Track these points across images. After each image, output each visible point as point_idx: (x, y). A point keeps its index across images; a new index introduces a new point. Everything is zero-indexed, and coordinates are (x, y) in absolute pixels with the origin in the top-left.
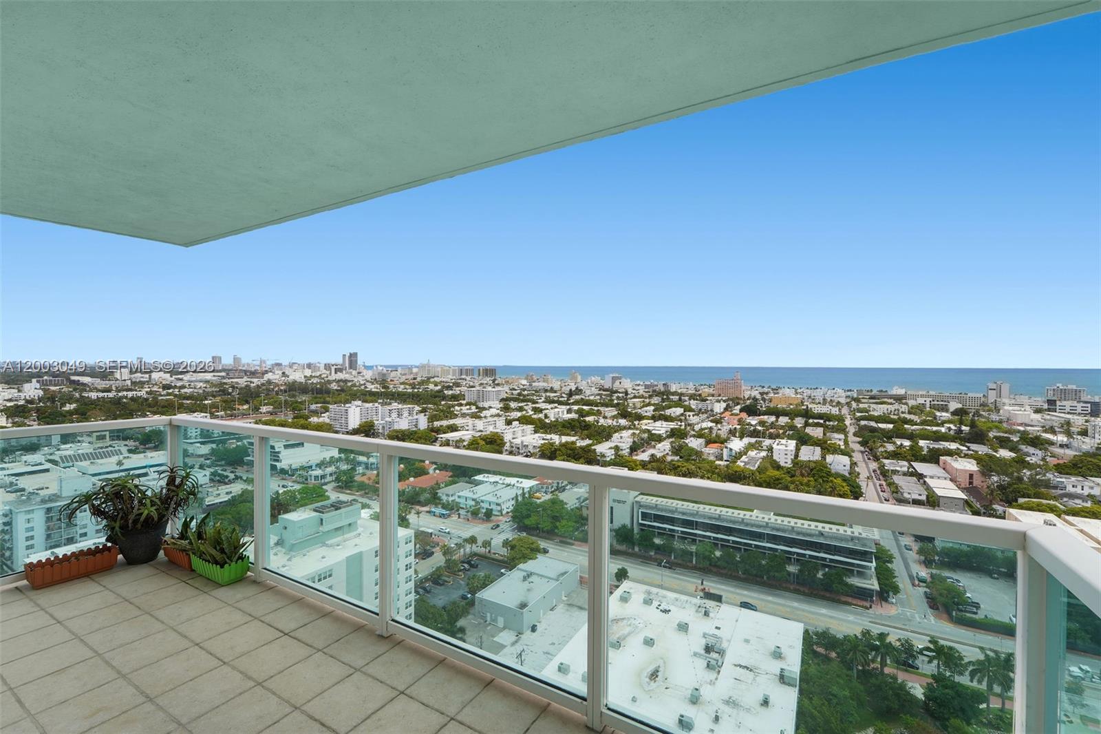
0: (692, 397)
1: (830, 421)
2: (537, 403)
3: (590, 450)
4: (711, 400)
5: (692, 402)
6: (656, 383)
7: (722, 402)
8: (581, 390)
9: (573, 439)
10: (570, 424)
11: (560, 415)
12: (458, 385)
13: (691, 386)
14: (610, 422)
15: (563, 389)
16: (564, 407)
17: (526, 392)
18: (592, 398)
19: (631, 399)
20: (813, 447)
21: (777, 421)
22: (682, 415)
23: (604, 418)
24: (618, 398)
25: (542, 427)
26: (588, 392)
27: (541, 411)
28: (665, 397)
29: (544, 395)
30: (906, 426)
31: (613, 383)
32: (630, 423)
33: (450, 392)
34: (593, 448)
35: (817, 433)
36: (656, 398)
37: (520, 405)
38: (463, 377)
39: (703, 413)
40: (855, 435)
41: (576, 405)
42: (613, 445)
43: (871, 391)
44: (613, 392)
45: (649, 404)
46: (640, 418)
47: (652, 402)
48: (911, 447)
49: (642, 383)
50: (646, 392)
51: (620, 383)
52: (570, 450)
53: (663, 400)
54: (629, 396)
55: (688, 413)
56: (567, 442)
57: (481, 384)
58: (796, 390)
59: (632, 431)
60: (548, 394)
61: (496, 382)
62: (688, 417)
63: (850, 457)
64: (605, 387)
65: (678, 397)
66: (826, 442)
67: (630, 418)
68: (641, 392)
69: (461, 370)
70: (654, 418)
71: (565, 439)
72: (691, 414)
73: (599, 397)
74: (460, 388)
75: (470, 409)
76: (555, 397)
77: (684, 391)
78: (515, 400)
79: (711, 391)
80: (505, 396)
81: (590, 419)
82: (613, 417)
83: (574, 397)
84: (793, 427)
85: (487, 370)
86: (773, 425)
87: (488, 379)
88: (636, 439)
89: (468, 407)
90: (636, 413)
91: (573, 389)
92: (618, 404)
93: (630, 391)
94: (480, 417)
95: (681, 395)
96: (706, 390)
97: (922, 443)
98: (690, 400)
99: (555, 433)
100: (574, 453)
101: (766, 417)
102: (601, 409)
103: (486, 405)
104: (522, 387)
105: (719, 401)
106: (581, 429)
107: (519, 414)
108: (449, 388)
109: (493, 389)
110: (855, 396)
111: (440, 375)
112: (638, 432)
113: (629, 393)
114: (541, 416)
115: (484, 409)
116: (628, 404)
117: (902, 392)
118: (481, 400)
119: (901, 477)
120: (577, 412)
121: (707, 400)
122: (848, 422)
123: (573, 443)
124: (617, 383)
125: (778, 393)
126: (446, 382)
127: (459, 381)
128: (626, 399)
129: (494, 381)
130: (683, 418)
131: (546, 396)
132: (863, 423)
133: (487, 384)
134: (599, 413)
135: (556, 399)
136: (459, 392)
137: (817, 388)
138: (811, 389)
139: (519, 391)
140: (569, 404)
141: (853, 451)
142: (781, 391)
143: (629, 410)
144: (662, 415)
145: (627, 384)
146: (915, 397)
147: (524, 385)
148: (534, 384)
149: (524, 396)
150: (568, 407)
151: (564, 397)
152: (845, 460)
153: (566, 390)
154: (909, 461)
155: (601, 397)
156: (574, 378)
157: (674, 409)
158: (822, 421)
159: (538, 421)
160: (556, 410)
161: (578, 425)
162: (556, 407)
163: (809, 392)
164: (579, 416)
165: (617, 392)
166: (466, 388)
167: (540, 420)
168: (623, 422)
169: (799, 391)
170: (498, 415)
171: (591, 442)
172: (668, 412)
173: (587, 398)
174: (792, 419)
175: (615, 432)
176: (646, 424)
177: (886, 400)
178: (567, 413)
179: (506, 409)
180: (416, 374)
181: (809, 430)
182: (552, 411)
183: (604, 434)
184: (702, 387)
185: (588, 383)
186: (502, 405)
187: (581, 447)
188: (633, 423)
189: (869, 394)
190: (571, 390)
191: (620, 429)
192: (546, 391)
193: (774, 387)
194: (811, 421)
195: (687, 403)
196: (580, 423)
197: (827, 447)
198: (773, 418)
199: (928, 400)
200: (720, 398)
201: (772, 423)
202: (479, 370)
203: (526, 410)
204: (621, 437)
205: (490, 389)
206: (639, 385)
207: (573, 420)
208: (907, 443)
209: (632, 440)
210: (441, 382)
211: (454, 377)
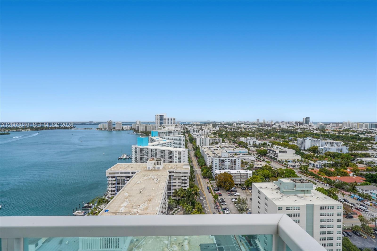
12: (369, 133)
33: (364, 136)
38: (373, 128)
69: (372, 125)
74: (371, 135)
108: (362, 134)
111: (356, 127)
126: (361, 131)
127: (370, 131)
166: (375, 135)
180: (341, 126)
210: (357, 131)
211: (367, 129)
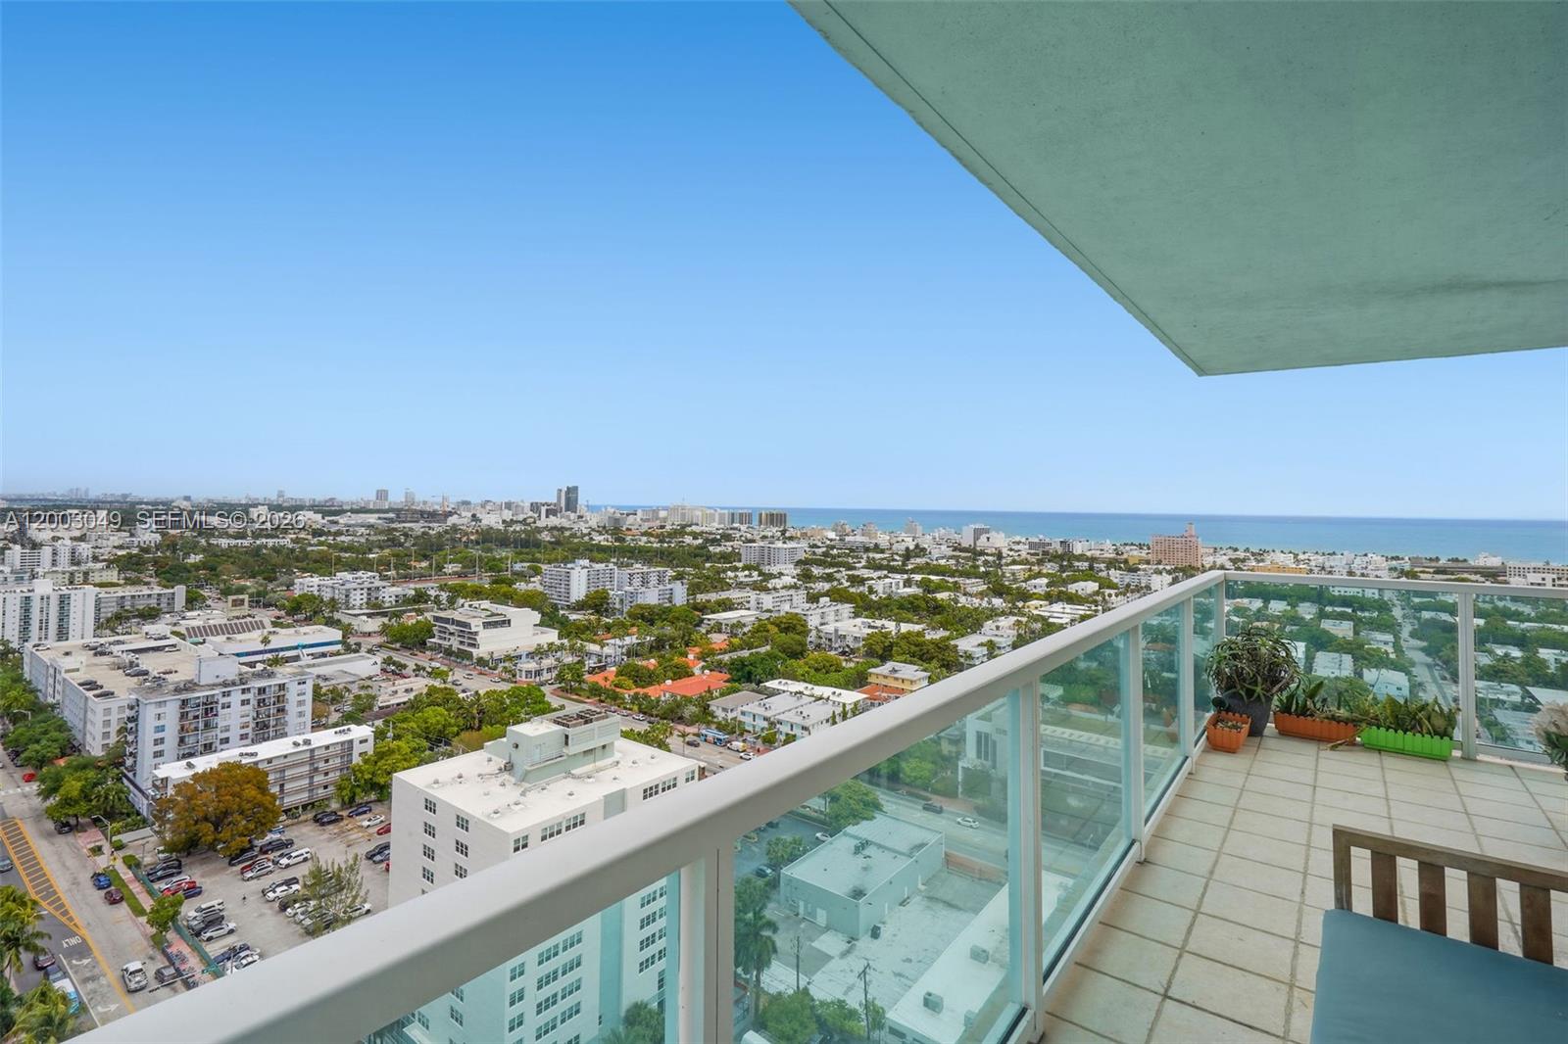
0: (1111, 564)
1: (1363, 610)
2: (855, 568)
3: (947, 647)
4: (1145, 570)
5: (1112, 572)
6: (1048, 540)
7: (1164, 574)
8: (924, 550)
9: (918, 628)
10: (911, 603)
11: (894, 589)
12: (727, 537)
13: (1108, 545)
14: (976, 601)
15: (894, 547)
16: (899, 576)
17: (835, 552)
18: (943, 562)
19: (1007, 565)
20: (1337, 655)
21: (1266, 607)
22: (1097, 593)
23: (965, 595)
24: (986, 563)
25: (866, 607)
26: (936, 554)
27: (862, 581)
28: (1065, 563)
29: (865, 556)
30: (1509, 622)
31: (976, 538)
32: (1010, 605)
33: (718, 549)
34: (952, 643)
35: (1343, 630)
36: (1049, 565)
37: (828, 571)
38: (735, 525)
39: (1132, 592)
40: (1413, 635)
41: (918, 573)
42: (984, 639)
43: (1437, 559)
44: (976, 553)
45: (1039, 575)
46: (1026, 596)
47: (1045, 571)
48: (1526, 662)
49: (1023, 540)
50: (1032, 554)
51: (988, 538)
52: (916, 646)
53: (1062, 569)
54: (1004, 561)
55: (1107, 591)
56: (909, 633)
57: (764, 537)
58: (1296, 556)
59: (1016, 618)
60: (871, 555)
61: (787, 535)
62: (1107, 597)
63: (1408, 673)
64: (963, 545)
65: (1086, 564)
66: (1361, 646)
67: (1009, 598)
68: (1024, 554)
69: (733, 514)
70: (1050, 598)
71: (905, 628)
72: (1113, 592)
73: (952, 562)
74: (731, 543)
75: (750, 576)
76: (883, 559)
77: (1097, 553)
78: (820, 563)
79: (1143, 554)
80: (802, 556)
81: (942, 596)
82: (981, 595)
83: (912, 560)
84: (1295, 620)
85: (772, 515)
86: (1260, 615)
87: (774, 530)
88: (1022, 632)
89: (747, 573)
90: (1017, 588)
91: (912, 547)
92: (987, 573)
93: (1005, 552)
94: (767, 590)
95: (1093, 560)
96: (1135, 553)
97: (1545, 653)
98: (1108, 568)
99: (889, 618)
100: (921, 650)
101: (1246, 601)
102: (961, 580)
103: (774, 570)
104: (828, 542)
105: (1160, 573)
106: (928, 611)
107: (827, 586)
108: (715, 542)
109: (785, 546)
110: (1407, 567)
111: (700, 523)
112: (1024, 619)
113: (1004, 555)
114: (864, 589)
115: (771, 576)
116: (1003, 573)
117: (1494, 562)
118: (766, 560)
119: (1510, 713)
120: (919, 584)
121: (1139, 569)
122: (1397, 613)
123: (920, 634)
124: (983, 538)
125: (1263, 561)
126: (711, 533)
127: (731, 532)
128: (1000, 566)
129: (783, 532)
130: (1100, 598)
131: (868, 557)
132: (1426, 615)
133: (773, 537)
134: (956, 587)
135: (885, 563)
136: (730, 549)
137: (1334, 553)
138: (1324, 554)
139: (824, 549)
140: (906, 572)
141: (1413, 664)
142: (1268, 558)
143: (1007, 583)
144: (1061, 592)
145: (999, 541)
146: (1522, 572)
147: (831, 540)
148: (847, 539)
149: (834, 557)
150: (906, 576)
151: (896, 560)
152: (1400, 679)
153: (901, 548)
154: (1522, 685)
155: (958, 561)
156: (911, 530)
157: (1082, 584)
158: (1349, 610)
159: (858, 598)
160: (887, 580)
161: (923, 605)
162: (886, 577)
163: (1321, 559)
164: (924, 591)
165: (982, 553)
166: (741, 543)
167: (862, 595)
168: (997, 602)
169: (1301, 557)
170: (795, 587)
171: (947, 633)
172: (1072, 588)
173: (935, 562)
174: (1294, 606)
175: (988, 618)
176: (1035, 607)
177: (1465, 576)
178: (905, 586)
179: (806, 577)
180: (665, 519)
181: (1326, 625)
182: (881, 582)
183: (972, 622)
184: (1128, 548)
185: (934, 538)
186: (798, 571)
187: (932, 642)
188: (1014, 604)
189: (1433, 564)
190: (907, 549)
191: (993, 614)
192: (867, 550)
193: (1256, 551)
194: (1329, 609)
195: (1103, 574)
196: (927, 602)
197: (1364, 657)
198: (1258, 604)
199: (1549, 577)
200: (1161, 567)
201: (1259, 610)
202: (761, 515)
203: (838, 580)
204: (998, 628)
205: (779, 544)
206: (1019, 543)
207: (915, 597)
208: (1516, 653)
209: (1015, 632)
210: (703, 532)
211: (722, 526)
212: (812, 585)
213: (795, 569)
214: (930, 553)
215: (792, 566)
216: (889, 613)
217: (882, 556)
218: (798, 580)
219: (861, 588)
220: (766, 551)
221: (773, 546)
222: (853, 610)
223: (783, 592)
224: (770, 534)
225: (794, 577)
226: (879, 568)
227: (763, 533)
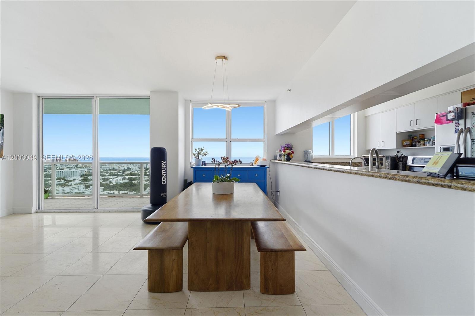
2: (105, 176)
10: (124, 185)
11: (119, 181)
16: (121, 177)
18: (136, 172)
26: (134, 170)
27: (107, 180)
29: (109, 172)
41: (128, 176)
57: (68, 168)
60: (111, 171)
61: (78, 166)
73: (139, 172)
75: (60, 181)
76: (116, 172)
80: (85, 173)
83: (126, 172)
89: (59, 180)
94: (68, 186)
99: (116, 190)
103: (72, 178)
109: (77, 170)
114: (108, 182)
115: (71, 181)
118: (68, 176)
120: (128, 179)
131: (110, 172)
133: (72, 167)
135: (116, 173)
140: (124, 176)
148: (103, 167)
150: (123, 177)
151: (121, 172)
153: (122, 169)
162: (116, 178)
170: (80, 184)
171: (135, 192)
173: (133, 172)
182: (114, 179)
186: (82, 178)
190: (124, 169)
192: (110, 170)
205: (74, 170)
207: (126, 183)
212: (87, 182)
213: (81, 178)
214: (132, 170)
215: (80, 177)
216: (116, 189)
217: (115, 171)
218: (82, 181)
219: (107, 182)
220: (68, 173)
221: (71, 170)
222: (103, 189)
223: (75, 186)
224: (70, 166)
225: (80, 180)
226: (113, 175)
227: (67, 166)
